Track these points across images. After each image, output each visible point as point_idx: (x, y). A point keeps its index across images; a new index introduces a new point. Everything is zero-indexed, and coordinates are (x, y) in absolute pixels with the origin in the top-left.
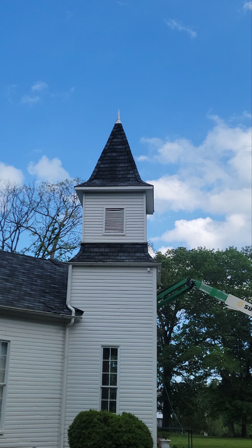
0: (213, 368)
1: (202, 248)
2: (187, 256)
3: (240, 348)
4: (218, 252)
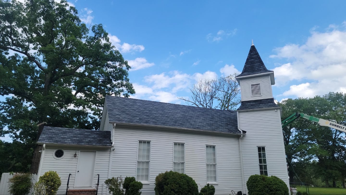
0: (313, 155)
1: (300, 98)
2: (293, 103)
3: (328, 145)
4: (310, 99)
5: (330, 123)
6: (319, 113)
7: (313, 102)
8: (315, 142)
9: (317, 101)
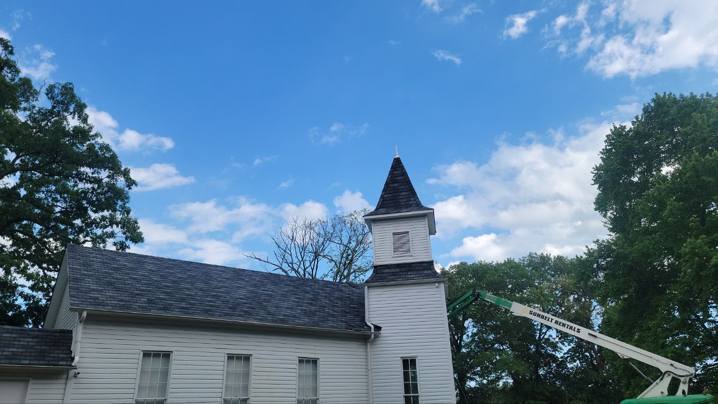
0: (503, 371)
1: (482, 261)
2: (469, 270)
3: (527, 351)
4: (497, 264)
5: (530, 311)
6: (512, 290)
7: (503, 270)
8: (506, 347)
9: (509, 269)
